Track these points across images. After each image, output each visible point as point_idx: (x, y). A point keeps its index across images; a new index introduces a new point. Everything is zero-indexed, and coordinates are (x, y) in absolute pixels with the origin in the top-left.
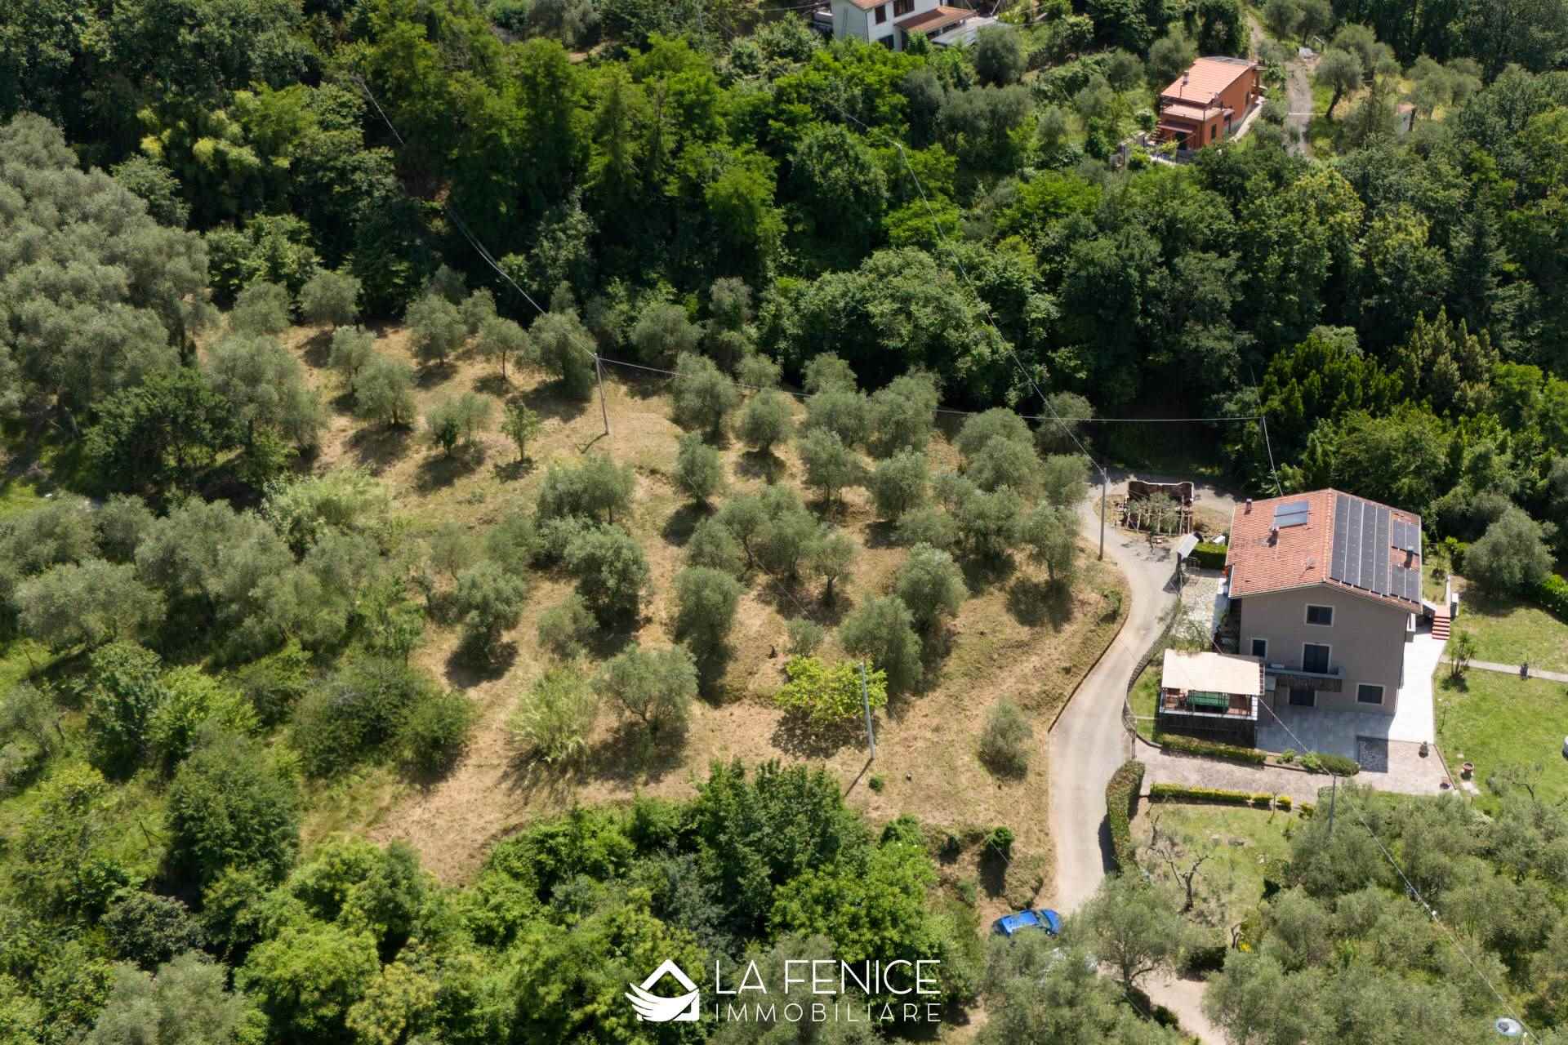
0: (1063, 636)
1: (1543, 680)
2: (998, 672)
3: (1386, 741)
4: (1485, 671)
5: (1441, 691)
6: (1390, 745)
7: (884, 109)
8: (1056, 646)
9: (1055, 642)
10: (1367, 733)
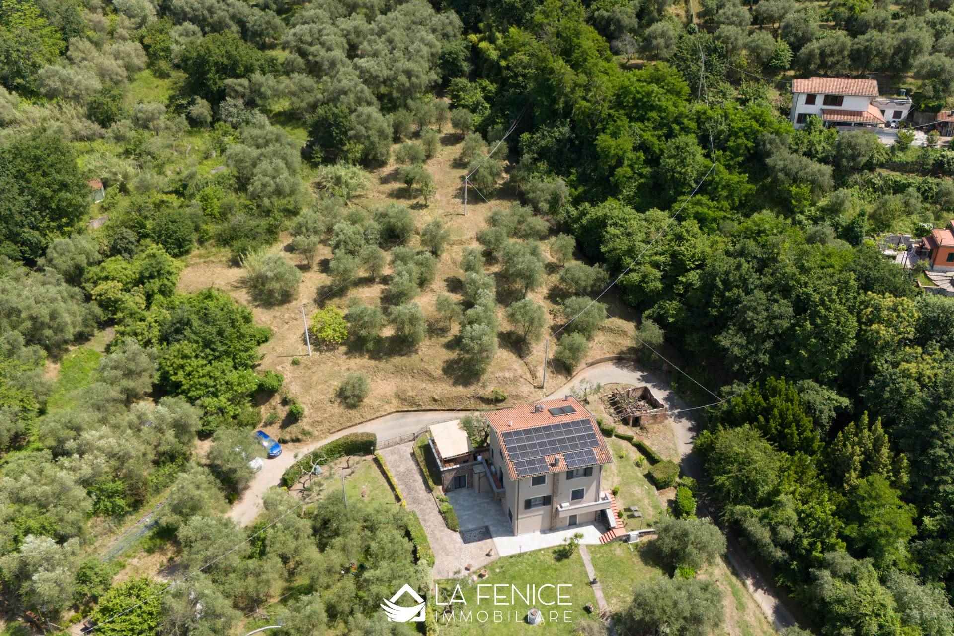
0: (454, 388)
1: (593, 593)
2: (410, 377)
3: (491, 537)
4: (583, 565)
5: (550, 551)
6: (489, 540)
7: (731, 143)
8: (445, 389)
9: (448, 387)
10: (492, 529)
